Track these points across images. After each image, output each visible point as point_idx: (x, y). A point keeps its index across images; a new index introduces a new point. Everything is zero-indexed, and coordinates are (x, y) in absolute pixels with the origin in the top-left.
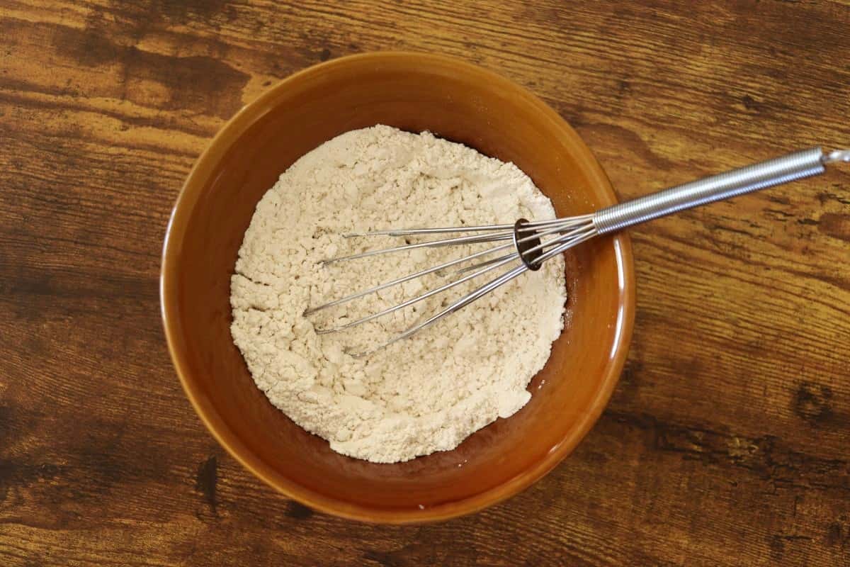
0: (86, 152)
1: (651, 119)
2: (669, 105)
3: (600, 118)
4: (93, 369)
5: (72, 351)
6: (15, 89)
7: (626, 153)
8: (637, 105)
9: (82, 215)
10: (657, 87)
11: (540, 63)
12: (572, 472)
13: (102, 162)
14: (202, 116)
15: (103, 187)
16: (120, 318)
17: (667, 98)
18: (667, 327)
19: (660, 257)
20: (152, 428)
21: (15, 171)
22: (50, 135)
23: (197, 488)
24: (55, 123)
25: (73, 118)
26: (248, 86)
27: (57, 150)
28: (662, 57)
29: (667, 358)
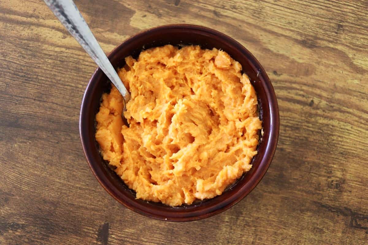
0: (42, 50)
1: (353, 45)
2: (364, 38)
3: (326, 43)
4: (42, 171)
5: (30, 160)
6: (4, 13)
7: (340, 64)
8: (347, 37)
9: (38, 84)
10: (357, 28)
11: (295, 12)
12: (306, 238)
13: (51, 55)
14: (108, 32)
15: (51, 69)
16: (57, 143)
17: (363, 34)
18: (360, 160)
19: (356, 121)
20: (73, 205)
21: (3, 58)
22: (23, 39)
23: (97, 240)
24: (26, 32)
25: (36, 30)
26: (134, 17)
27: (26, 47)
28: (361, 12)
29: (358, 177)
